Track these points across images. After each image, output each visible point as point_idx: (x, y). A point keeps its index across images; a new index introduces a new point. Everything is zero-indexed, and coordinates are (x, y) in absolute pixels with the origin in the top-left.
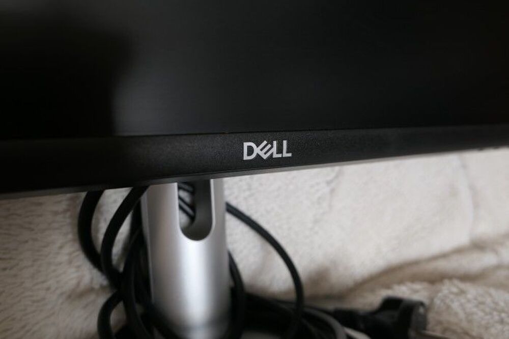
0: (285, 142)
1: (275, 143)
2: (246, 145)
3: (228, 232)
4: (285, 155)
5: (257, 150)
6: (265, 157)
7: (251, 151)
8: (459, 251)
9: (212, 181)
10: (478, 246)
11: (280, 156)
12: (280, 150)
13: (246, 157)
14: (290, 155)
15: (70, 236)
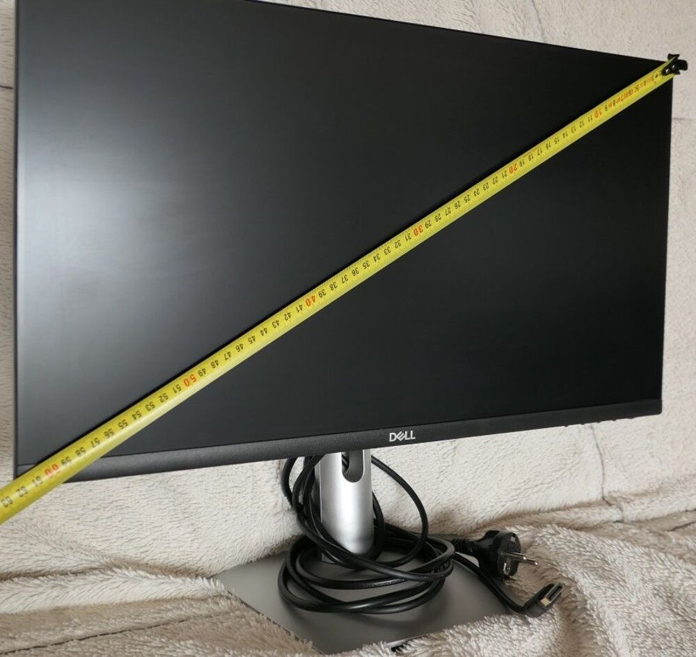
0: (412, 432)
1: (406, 432)
2: (391, 434)
3: (372, 477)
4: (412, 438)
5: (397, 437)
6: (401, 440)
7: (393, 437)
8: (581, 505)
9: (363, 451)
10: (606, 502)
11: (409, 439)
12: (409, 436)
13: (391, 440)
14: (414, 438)
15: (274, 475)
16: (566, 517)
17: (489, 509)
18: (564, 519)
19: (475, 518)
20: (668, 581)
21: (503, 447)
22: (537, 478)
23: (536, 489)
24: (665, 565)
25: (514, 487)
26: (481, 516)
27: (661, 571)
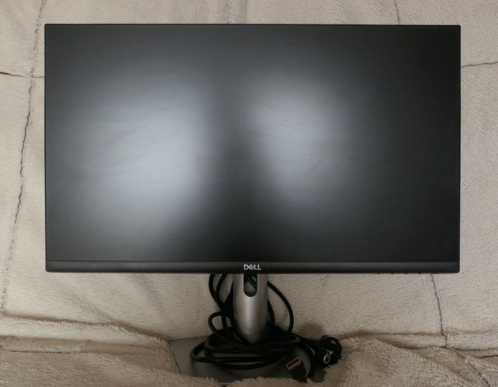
0: (258, 265)
1: (255, 265)
2: (245, 265)
5: (249, 267)
6: (252, 269)
7: (246, 267)
9: (258, 275)
11: (256, 269)
12: (257, 267)
13: (245, 269)
14: (260, 269)
16: (402, 338)
17: (348, 327)
18: (401, 340)
19: (338, 331)
20: (429, 380)
21: (361, 287)
22: (385, 310)
23: (382, 317)
24: (432, 370)
25: (367, 314)
26: (342, 330)
27: (428, 374)
